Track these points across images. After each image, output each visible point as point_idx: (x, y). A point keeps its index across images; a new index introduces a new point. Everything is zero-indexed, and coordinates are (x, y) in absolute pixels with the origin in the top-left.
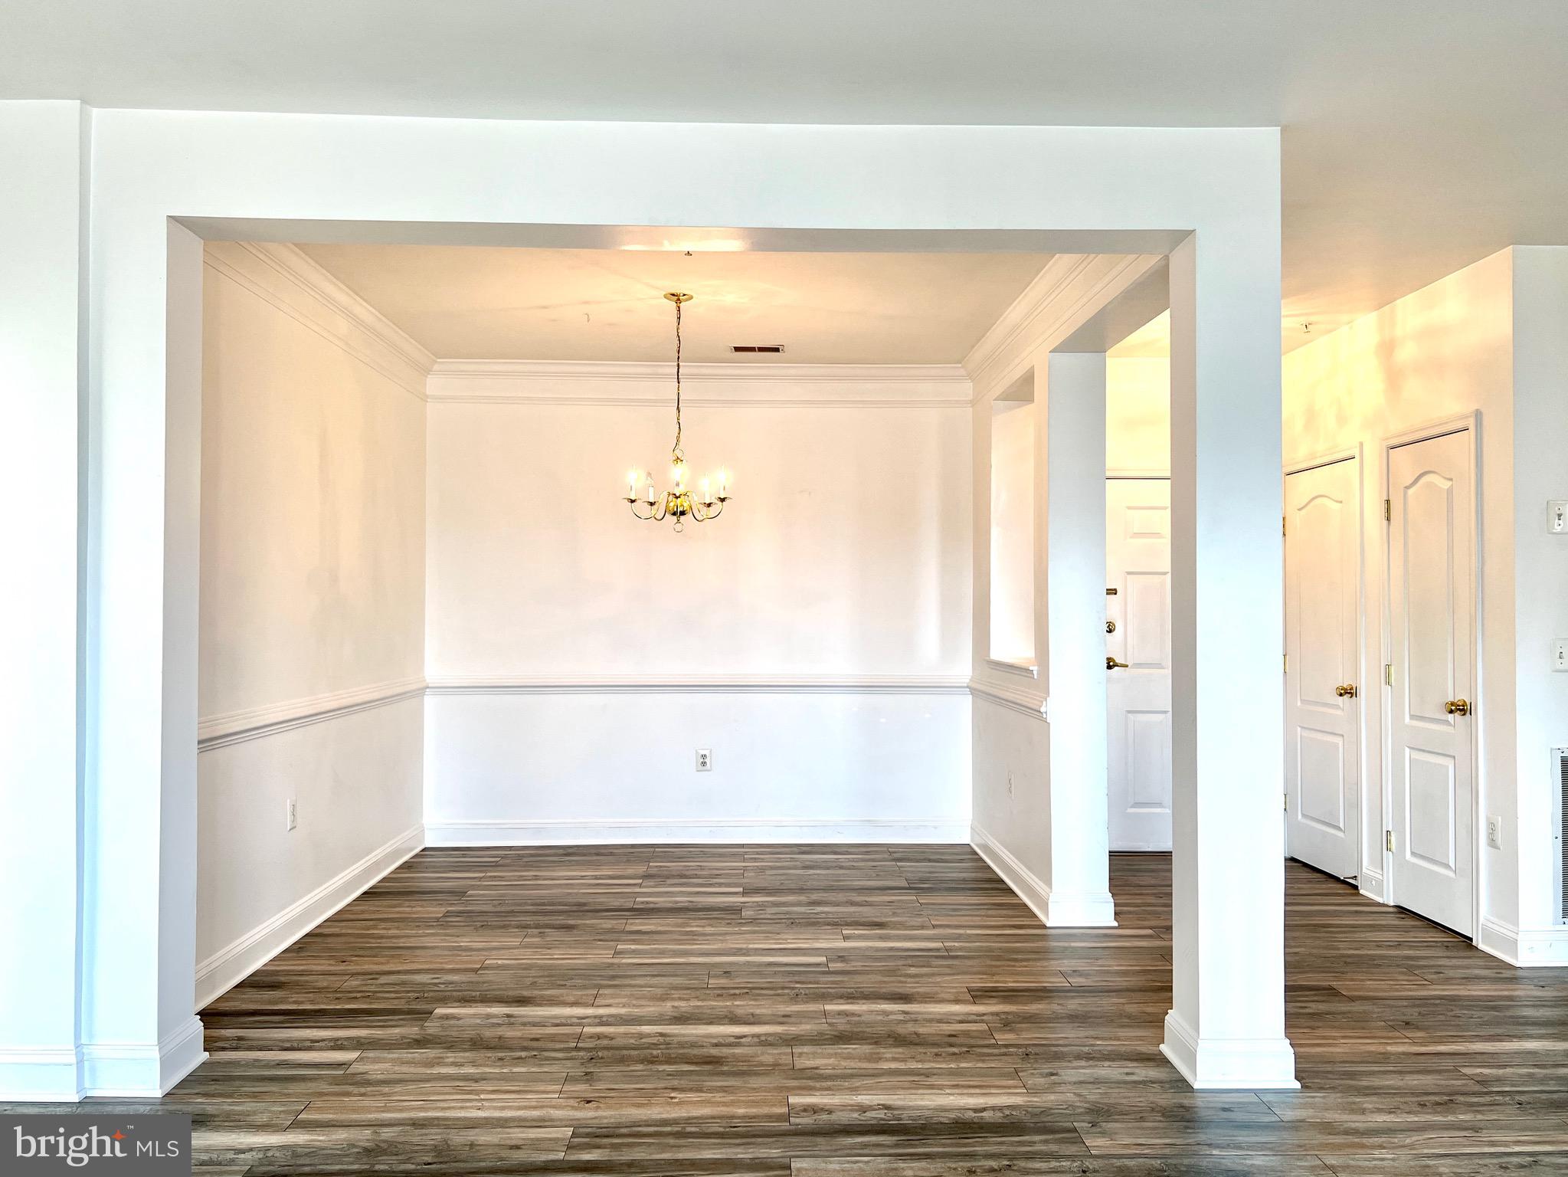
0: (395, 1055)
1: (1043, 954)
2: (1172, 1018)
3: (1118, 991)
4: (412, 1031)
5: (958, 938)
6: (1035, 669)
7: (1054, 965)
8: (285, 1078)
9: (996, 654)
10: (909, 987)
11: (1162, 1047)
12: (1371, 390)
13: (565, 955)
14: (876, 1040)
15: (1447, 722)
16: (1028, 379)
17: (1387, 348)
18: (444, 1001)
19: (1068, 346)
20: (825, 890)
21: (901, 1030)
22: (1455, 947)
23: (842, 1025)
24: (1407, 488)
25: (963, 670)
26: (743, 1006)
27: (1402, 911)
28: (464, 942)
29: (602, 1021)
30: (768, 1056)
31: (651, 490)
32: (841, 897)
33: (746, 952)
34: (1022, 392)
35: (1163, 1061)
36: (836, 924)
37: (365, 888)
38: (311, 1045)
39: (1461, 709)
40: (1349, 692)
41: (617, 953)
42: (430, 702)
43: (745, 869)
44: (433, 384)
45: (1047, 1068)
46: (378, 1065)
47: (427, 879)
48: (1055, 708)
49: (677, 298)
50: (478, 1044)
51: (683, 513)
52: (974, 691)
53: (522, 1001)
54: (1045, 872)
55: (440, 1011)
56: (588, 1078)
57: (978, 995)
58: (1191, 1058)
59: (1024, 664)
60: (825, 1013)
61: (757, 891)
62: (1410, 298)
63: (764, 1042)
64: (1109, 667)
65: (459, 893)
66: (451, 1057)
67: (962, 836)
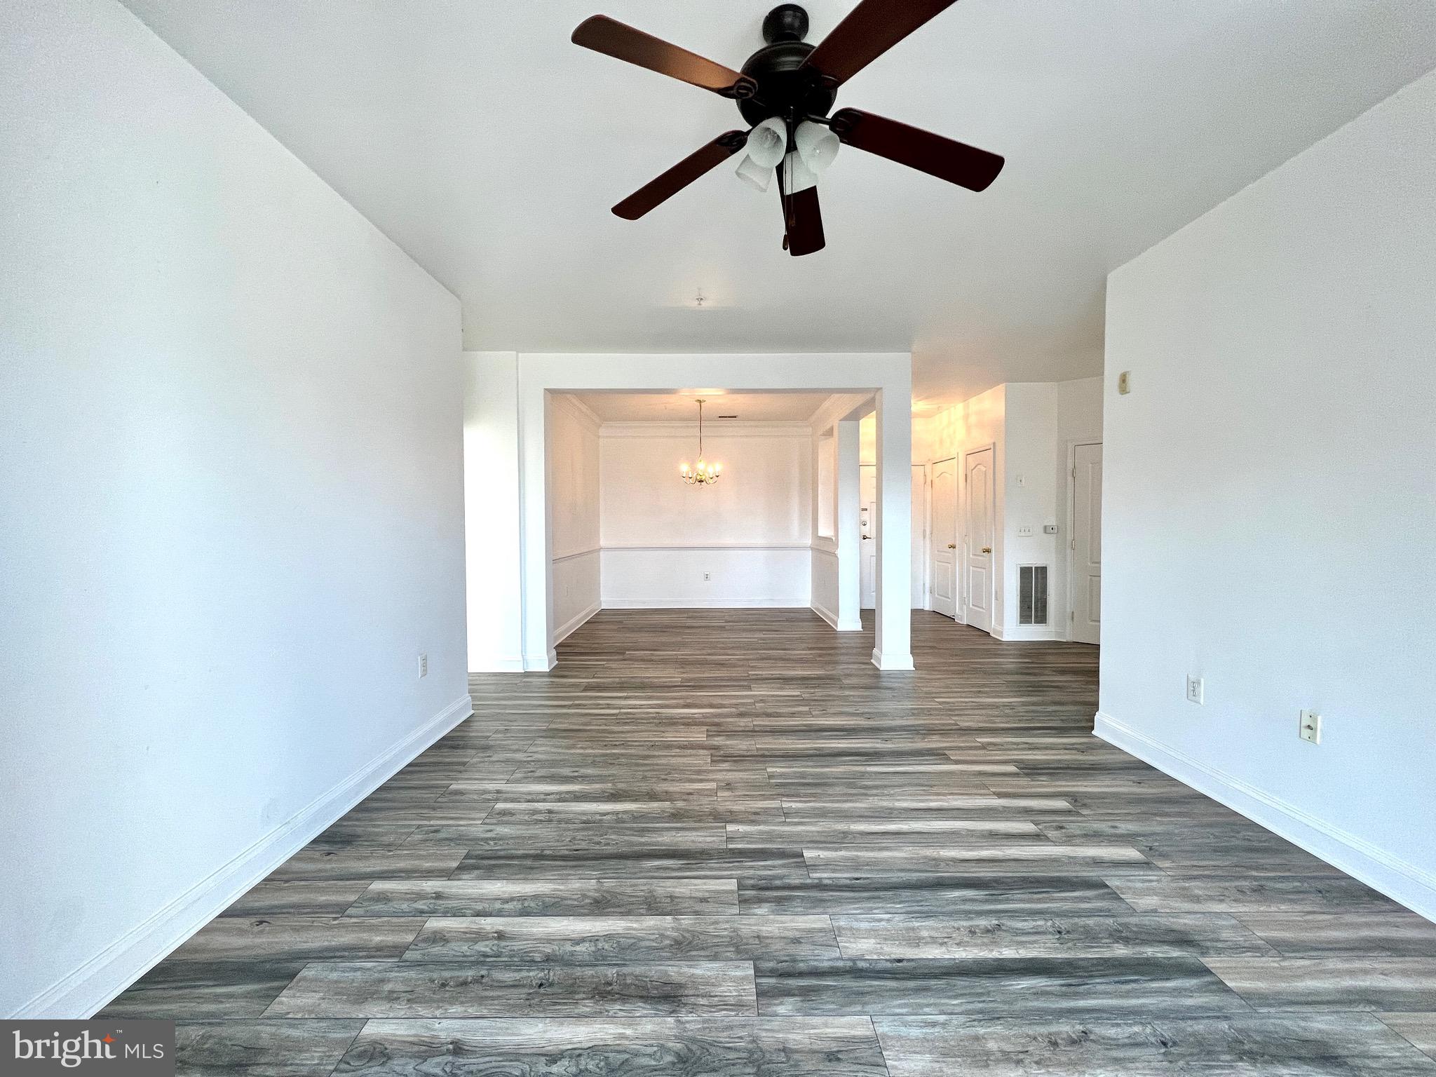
0: (618, 663)
1: (836, 638)
2: (875, 651)
3: (859, 648)
4: (621, 657)
5: (804, 634)
6: (834, 539)
7: (839, 641)
8: (587, 667)
9: (820, 534)
10: (787, 646)
11: (872, 661)
12: (961, 433)
13: (664, 639)
14: (776, 659)
15: (983, 556)
16: (832, 429)
17: (966, 417)
18: (629, 650)
19: (845, 419)
20: (756, 621)
21: (784, 657)
22: (984, 636)
23: (764, 656)
24: (972, 470)
25: (808, 541)
26: (730, 652)
27: (969, 626)
28: (627, 635)
29: (682, 655)
30: (741, 663)
31: (690, 473)
32: (762, 623)
33: (729, 638)
34: (830, 433)
35: (872, 664)
36: (761, 631)
37: (586, 620)
38: (589, 660)
39: (988, 551)
40: (953, 547)
41: (683, 639)
42: (602, 554)
43: (724, 616)
44: (602, 432)
45: (833, 665)
46: (614, 665)
47: (604, 618)
48: (841, 552)
49: (700, 402)
50: (643, 660)
51: (703, 481)
52: (812, 549)
53: (655, 650)
54: (837, 613)
55: (627, 652)
56: (683, 668)
57: (810, 649)
58: (879, 661)
59: (829, 537)
60: (758, 653)
61: (729, 622)
62: (974, 398)
63: (738, 660)
64: (864, 539)
65: (621, 622)
66: (636, 663)
67: (808, 605)
